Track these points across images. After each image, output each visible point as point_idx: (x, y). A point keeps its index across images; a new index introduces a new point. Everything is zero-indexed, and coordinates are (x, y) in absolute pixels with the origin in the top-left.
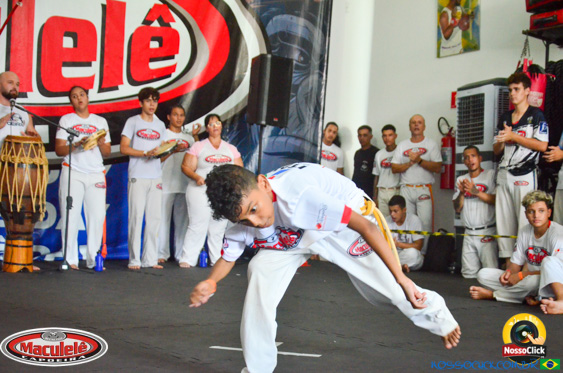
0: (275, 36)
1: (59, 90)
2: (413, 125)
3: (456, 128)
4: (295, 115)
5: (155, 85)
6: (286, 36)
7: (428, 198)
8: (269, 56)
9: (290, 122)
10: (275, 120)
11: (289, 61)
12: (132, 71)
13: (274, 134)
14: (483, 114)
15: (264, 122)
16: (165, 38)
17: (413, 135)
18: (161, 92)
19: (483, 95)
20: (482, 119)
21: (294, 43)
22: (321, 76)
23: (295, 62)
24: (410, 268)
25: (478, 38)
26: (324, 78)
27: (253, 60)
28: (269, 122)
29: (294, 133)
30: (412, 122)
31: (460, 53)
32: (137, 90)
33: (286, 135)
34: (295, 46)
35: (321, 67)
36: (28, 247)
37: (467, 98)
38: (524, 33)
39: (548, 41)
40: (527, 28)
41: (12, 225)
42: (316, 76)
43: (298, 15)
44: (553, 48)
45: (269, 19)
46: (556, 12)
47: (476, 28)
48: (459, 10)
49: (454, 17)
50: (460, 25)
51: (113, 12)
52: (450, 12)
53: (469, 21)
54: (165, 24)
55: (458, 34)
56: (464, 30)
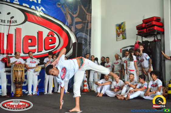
0: (79, 37)
6: (81, 38)
8: (77, 42)
11: (82, 43)
16: (53, 39)
18: (53, 51)
22: (90, 46)
25: (126, 36)
27: (74, 43)
34: (83, 40)
36: (21, 90)
37: (124, 50)
38: (136, 35)
39: (142, 36)
40: (137, 33)
41: (17, 85)
42: (88, 47)
43: (83, 33)
44: (143, 38)
45: (77, 33)
46: (143, 30)
47: (125, 34)
48: (121, 30)
49: (120, 32)
50: (121, 33)
51: (40, 34)
52: (119, 30)
53: (124, 32)
54: (52, 36)
55: (121, 35)
56: (123, 34)
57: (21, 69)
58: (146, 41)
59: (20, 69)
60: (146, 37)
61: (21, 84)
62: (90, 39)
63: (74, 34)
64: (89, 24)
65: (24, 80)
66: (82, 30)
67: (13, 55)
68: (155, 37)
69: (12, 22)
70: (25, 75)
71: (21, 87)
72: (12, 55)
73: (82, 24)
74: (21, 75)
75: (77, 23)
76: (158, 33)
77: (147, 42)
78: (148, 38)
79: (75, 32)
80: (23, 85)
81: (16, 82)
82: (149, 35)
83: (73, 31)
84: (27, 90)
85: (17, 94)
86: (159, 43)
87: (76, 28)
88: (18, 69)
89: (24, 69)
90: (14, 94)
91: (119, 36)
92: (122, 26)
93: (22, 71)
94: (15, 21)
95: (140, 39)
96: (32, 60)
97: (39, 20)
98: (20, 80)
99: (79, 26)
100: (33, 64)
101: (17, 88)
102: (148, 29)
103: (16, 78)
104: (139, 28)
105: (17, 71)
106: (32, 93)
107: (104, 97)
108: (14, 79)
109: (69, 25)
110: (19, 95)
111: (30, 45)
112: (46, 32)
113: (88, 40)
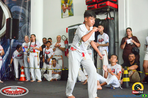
0: (14, 12)
2: (58, 38)
3: (68, 38)
4: (21, 36)
6: (17, 12)
7: (61, 59)
8: (12, 18)
9: (19, 38)
10: (15, 37)
11: (18, 20)
13: (14, 42)
15: (11, 38)
17: (58, 41)
21: (19, 14)
22: (28, 24)
23: (20, 20)
24: (57, 80)
25: (73, 12)
26: (29, 25)
27: (7, 19)
28: (13, 38)
29: (21, 41)
30: (57, 38)
31: (68, 17)
33: (18, 42)
34: (20, 15)
35: (28, 22)
37: (71, 29)
42: (27, 24)
45: (11, 7)
46: (94, 5)
47: (72, 10)
48: (67, 4)
49: (66, 7)
52: (65, 5)
53: (70, 8)
55: (67, 11)
56: (69, 10)
60: (97, 14)
68: (107, 14)
76: (111, 10)
77: (98, 20)
78: (99, 15)
79: (9, 4)
82: (101, 12)
83: (6, 3)
86: (113, 22)
91: (64, 12)
102: (99, 5)
104: (89, 3)
113: (27, 15)
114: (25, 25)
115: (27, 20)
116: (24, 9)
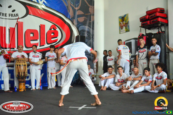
0: (81, 31)
1: (30, 47)
5: (53, 44)
6: (84, 31)
8: (80, 36)
11: (85, 36)
12: (47, 41)
14: (131, 47)
16: (55, 33)
18: (55, 45)
19: (131, 42)
20: (131, 48)
22: (93, 40)
25: (129, 29)
27: (76, 37)
32: (49, 45)
34: (86, 33)
35: (93, 38)
36: (24, 85)
37: (128, 43)
38: (140, 27)
39: (146, 28)
40: (141, 25)
41: (20, 80)
42: (91, 40)
43: (86, 26)
44: (147, 30)
45: (79, 27)
46: (147, 22)
47: (129, 26)
48: (124, 22)
49: (123, 24)
50: (125, 26)
51: (42, 27)
52: (122, 23)
53: (127, 25)
54: (55, 29)
55: (124, 28)
56: (126, 27)
57: (24, 64)
58: (149, 33)
59: (22, 63)
60: (149, 29)
61: (24, 79)
62: (93, 32)
63: (76, 27)
64: (92, 16)
65: (27, 75)
66: (84, 23)
67: (16, 49)
68: (159, 29)
69: (13, 15)
70: (28, 70)
71: (24, 82)
72: (14, 49)
73: (84, 17)
74: (24, 70)
75: (79, 16)
76: (162, 25)
77: (151, 34)
78: (152, 30)
79: (77, 25)
80: (26, 79)
81: (19, 77)
82: (152, 27)
83: (75, 24)
84: (30, 84)
85: (21, 88)
86: (164, 35)
87: (78, 22)
88: (21, 64)
89: (26, 64)
90: (17, 89)
91: (122, 29)
92: (125, 18)
93: (25, 65)
94: (16, 14)
95: (143, 31)
96: (34, 55)
97: (41, 13)
98: (23, 75)
99: (82, 19)
100: (35, 58)
101: (20, 83)
102: (151, 21)
103: (19, 73)
104: (143, 20)
105: (20, 65)
106: (35, 88)
107: (108, 91)
108: (17, 74)
109: (71, 18)
110: (22, 90)
111: (32, 39)
112: (48, 25)
113: (91, 33)
114: (90, 40)
115: (91, 37)
116: (89, 28)
